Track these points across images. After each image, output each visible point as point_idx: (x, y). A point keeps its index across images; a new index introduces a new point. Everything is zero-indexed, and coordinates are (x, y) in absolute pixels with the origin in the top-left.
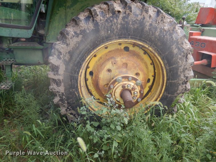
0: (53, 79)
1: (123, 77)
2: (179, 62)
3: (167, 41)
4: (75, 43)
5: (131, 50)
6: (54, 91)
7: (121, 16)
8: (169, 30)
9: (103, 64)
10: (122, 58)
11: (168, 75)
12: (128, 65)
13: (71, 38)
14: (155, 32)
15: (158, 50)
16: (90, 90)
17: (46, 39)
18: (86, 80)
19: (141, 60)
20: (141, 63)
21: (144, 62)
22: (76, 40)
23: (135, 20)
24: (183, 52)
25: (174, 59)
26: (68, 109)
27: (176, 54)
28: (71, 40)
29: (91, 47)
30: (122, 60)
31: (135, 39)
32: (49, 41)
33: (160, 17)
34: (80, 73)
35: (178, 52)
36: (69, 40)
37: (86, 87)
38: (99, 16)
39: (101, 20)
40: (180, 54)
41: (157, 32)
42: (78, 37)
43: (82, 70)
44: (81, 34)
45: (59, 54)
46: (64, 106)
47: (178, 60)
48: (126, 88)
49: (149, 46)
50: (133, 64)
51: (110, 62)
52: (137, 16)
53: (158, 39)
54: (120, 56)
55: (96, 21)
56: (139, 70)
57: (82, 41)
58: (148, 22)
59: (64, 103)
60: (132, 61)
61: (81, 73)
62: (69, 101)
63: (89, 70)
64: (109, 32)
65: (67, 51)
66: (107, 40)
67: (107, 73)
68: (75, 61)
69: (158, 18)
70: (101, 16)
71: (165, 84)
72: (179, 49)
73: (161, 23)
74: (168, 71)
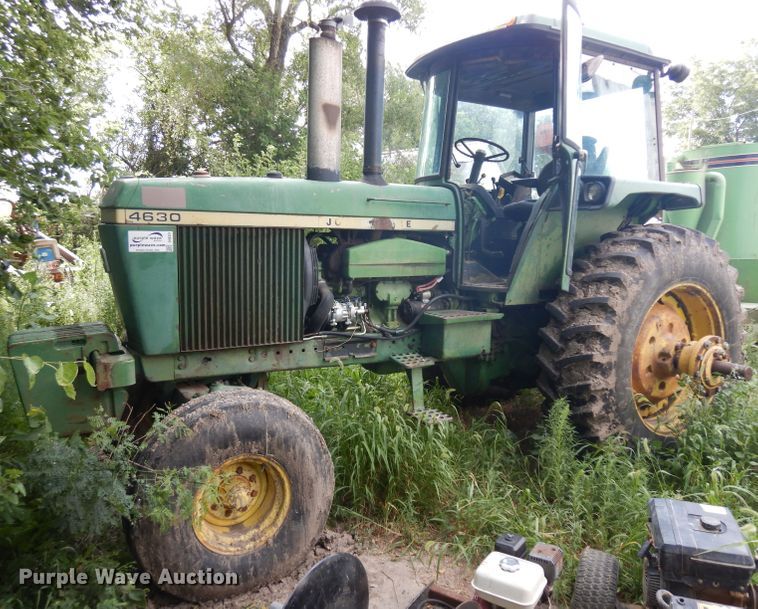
13: (629, 286)
17: (506, 297)
26: (614, 423)
36: (627, 291)
38: (660, 250)
39: (662, 256)
42: (637, 283)
44: (641, 279)
46: (608, 421)
51: (655, 324)
55: (657, 257)
59: (609, 413)
65: (625, 309)
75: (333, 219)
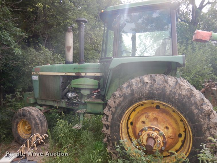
0: (105, 124)
1: (149, 128)
2: (201, 121)
3: (186, 102)
4: (119, 101)
5: (161, 108)
6: (104, 132)
7: (148, 85)
8: (187, 95)
9: (139, 117)
10: (153, 114)
11: (193, 131)
12: (158, 119)
13: (117, 98)
14: (174, 96)
15: (179, 109)
16: (131, 137)
17: (106, 97)
18: (128, 128)
19: (170, 117)
20: (170, 119)
21: (174, 118)
22: (119, 99)
23: (158, 88)
24: (203, 112)
25: (195, 117)
26: (112, 148)
27: (197, 114)
28: (117, 99)
29: (129, 105)
30: (153, 115)
31: (160, 100)
32: (108, 99)
33: (178, 86)
34: (121, 122)
35: (198, 112)
36: (116, 100)
37: (127, 134)
38: (134, 85)
39: (135, 88)
40: (201, 114)
41: (176, 96)
42: (121, 97)
43: (123, 119)
44: (123, 96)
45: (110, 108)
46: (110, 146)
47: (200, 119)
48: (151, 136)
49: (171, 106)
50: (162, 119)
51: (144, 116)
52: (160, 85)
53: (177, 101)
54: (152, 112)
55: (132, 88)
56: (168, 125)
57: (123, 100)
58: (168, 89)
59: (110, 143)
60: (161, 116)
61: (123, 122)
62: (113, 142)
63: (130, 121)
64: (141, 95)
65: (114, 106)
66: (140, 101)
67: (142, 124)
68: (119, 113)
69: (176, 86)
70: (135, 85)
71: (192, 140)
72: (199, 109)
73: (179, 90)
74: (192, 128)
75: (66, 73)
